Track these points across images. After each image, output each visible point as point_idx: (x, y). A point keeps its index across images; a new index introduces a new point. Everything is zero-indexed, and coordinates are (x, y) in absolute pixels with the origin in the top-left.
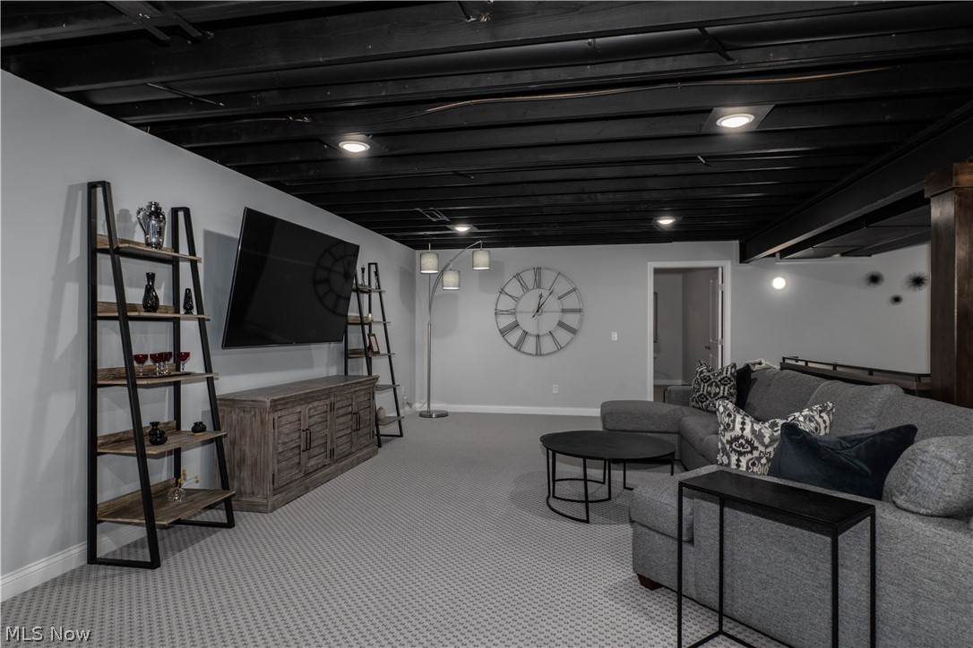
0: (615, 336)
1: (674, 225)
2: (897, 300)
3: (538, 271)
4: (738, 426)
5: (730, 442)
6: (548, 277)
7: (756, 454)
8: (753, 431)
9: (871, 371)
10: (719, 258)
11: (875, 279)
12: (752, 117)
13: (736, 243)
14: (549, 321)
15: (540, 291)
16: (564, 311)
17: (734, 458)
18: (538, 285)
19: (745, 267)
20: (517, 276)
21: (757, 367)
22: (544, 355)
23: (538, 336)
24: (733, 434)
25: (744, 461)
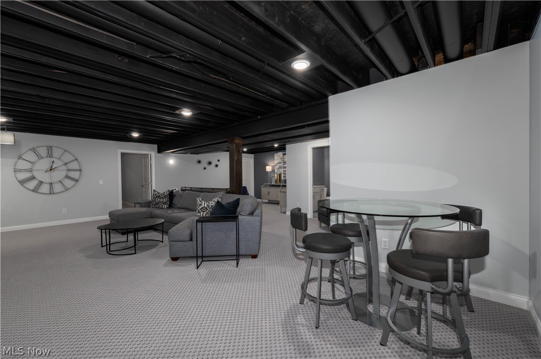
0: (101, 182)
1: (138, 137)
2: (205, 168)
3: (50, 149)
4: (203, 204)
5: (201, 209)
6: (56, 152)
7: (208, 211)
8: (207, 205)
9: (213, 189)
10: (149, 150)
11: (199, 162)
12: (192, 113)
13: (156, 146)
14: (59, 175)
15: (52, 159)
16: (69, 170)
17: (202, 213)
18: (50, 155)
19: (159, 154)
20: (33, 150)
21: (174, 191)
22: (55, 193)
23: (51, 184)
24: (202, 207)
25: (204, 213)
